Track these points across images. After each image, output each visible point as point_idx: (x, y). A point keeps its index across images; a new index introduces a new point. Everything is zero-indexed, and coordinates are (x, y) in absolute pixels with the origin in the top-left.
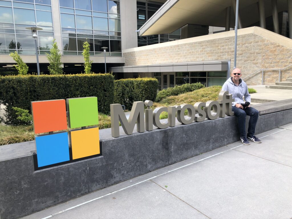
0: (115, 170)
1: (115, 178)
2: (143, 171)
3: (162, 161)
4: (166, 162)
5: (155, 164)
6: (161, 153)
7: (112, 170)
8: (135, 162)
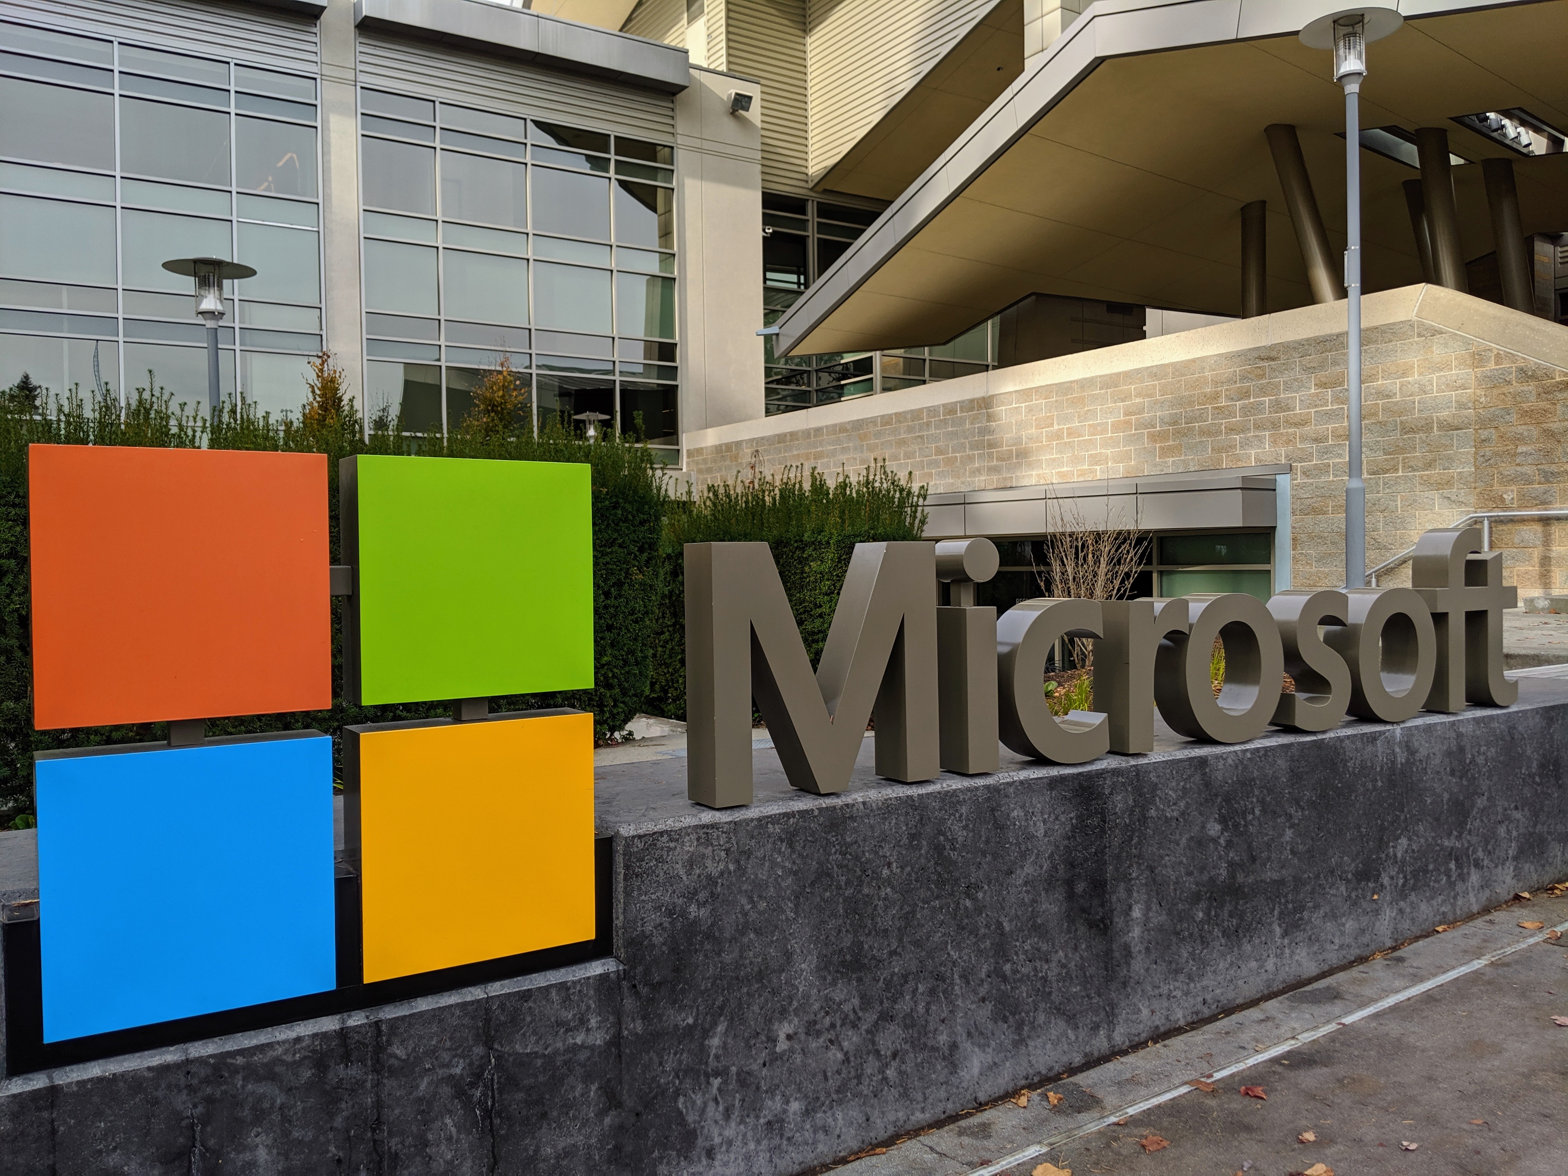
0: (715, 1091)
1: (710, 1153)
2: (925, 1099)
3: (1062, 1024)
4: (1096, 1028)
5: (1016, 1044)
6: (1055, 958)
7: (688, 1083)
8: (870, 1017)
